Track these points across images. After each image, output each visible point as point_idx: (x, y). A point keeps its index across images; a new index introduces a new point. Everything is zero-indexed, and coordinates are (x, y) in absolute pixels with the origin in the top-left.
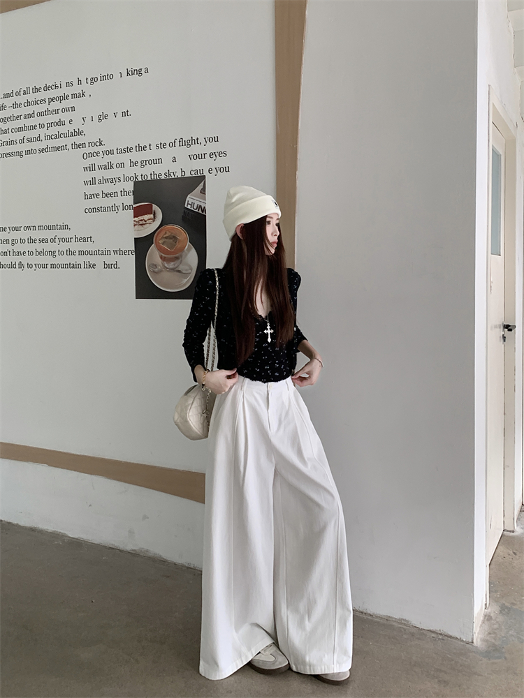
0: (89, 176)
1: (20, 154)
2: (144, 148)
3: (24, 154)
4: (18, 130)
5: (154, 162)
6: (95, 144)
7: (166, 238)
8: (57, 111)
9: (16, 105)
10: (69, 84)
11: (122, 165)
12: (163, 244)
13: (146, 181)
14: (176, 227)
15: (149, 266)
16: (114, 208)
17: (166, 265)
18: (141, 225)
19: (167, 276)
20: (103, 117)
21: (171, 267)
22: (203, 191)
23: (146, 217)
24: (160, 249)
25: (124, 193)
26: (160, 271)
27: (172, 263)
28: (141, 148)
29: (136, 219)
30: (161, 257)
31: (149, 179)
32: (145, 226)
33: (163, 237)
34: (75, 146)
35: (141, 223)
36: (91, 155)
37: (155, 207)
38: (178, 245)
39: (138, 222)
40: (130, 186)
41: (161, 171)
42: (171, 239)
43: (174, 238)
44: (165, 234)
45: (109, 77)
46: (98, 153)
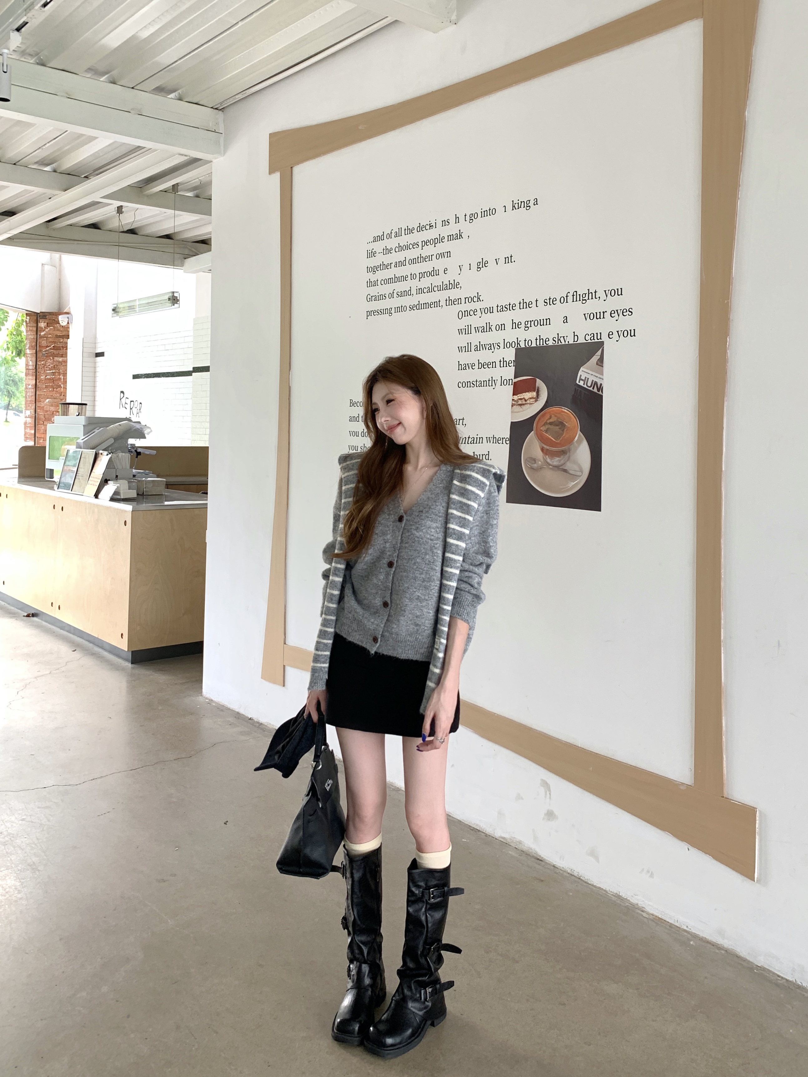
0: (464, 340)
1: (388, 311)
2: (529, 305)
3: (393, 311)
4: (389, 281)
5: (540, 323)
6: (473, 299)
7: (551, 424)
8: (430, 258)
9: (387, 251)
10: (446, 223)
11: (502, 327)
12: (547, 431)
13: (530, 348)
14: (565, 410)
15: (526, 460)
16: (490, 382)
17: (549, 460)
18: (520, 405)
19: (549, 475)
20: (482, 264)
21: (555, 463)
22: (601, 361)
23: (527, 395)
24: (541, 439)
25: (504, 364)
26: (541, 468)
27: (558, 459)
28: (526, 305)
29: (516, 398)
30: (542, 449)
31: (534, 345)
32: (524, 407)
33: (546, 424)
34: (450, 302)
35: (520, 402)
36: (467, 313)
37: (539, 383)
38: (566, 435)
39: (517, 401)
40: (510, 355)
41: (549, 335)
42: (557, 425)
43: (561, 424)
44: (550, 418)
45: (490, 212)
46: (475, 311)
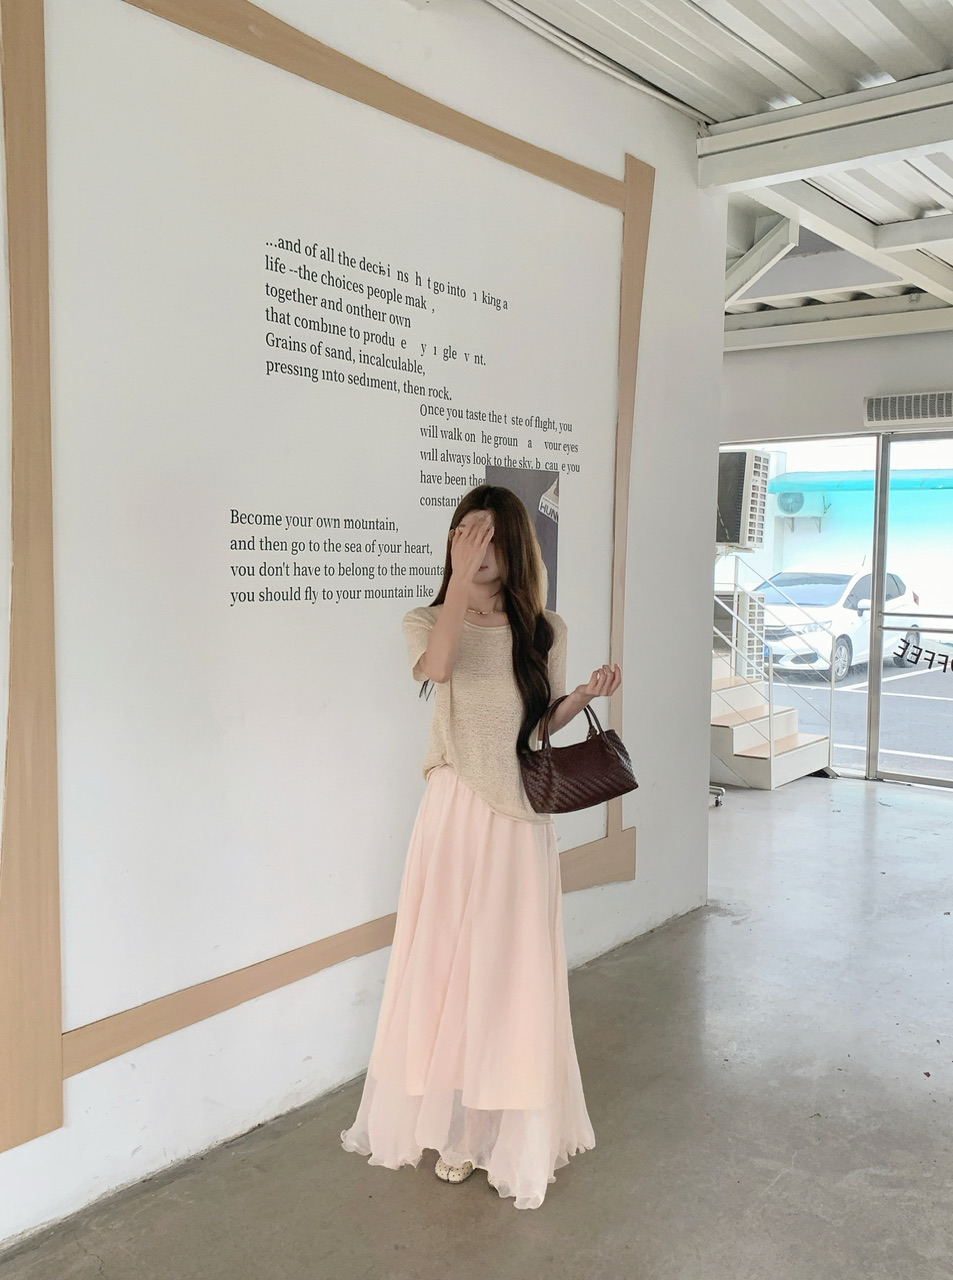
0: (429, 443)
2: (498, 419)
5: (509, 442)
6: (439, 394)
11: (471, 437)
13: (499, 467)
20: (450, 354)
22: (556, 492)
28: (495, 418)
31: (503, 465)
34: (410, 388)
36: (431, 410)
41: (517, 455)
45: (460, 292)
46: (442, 410)
